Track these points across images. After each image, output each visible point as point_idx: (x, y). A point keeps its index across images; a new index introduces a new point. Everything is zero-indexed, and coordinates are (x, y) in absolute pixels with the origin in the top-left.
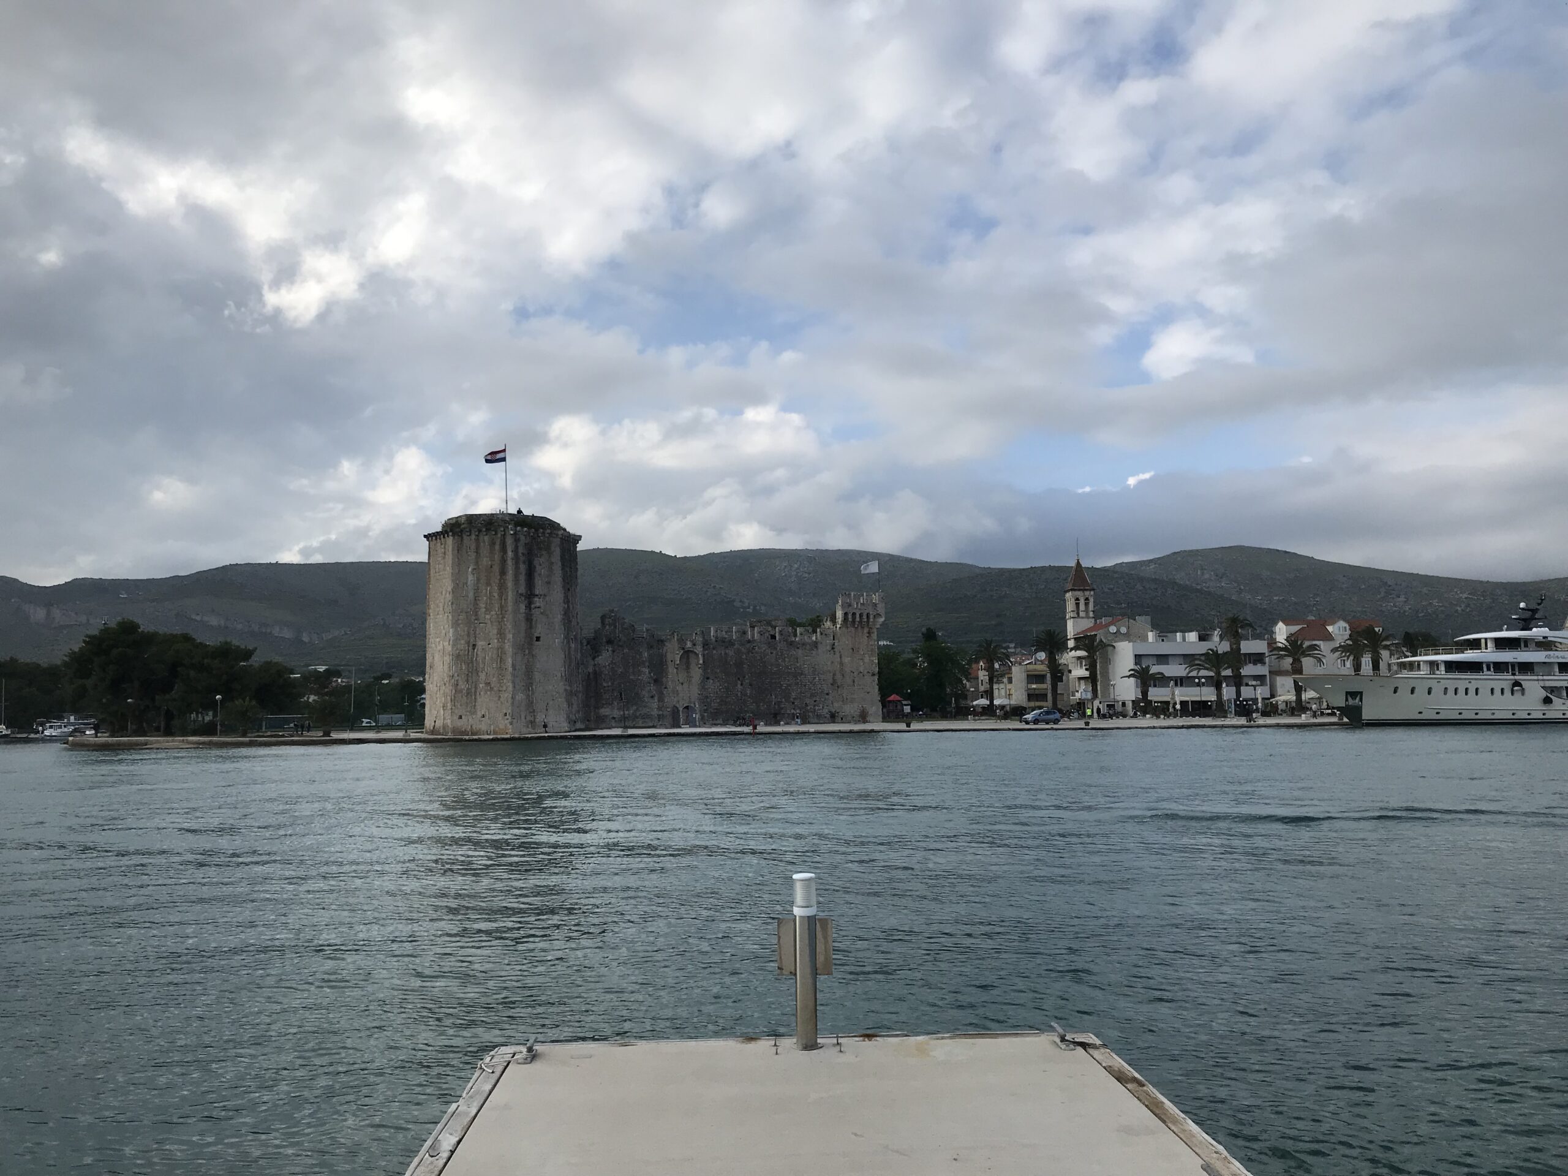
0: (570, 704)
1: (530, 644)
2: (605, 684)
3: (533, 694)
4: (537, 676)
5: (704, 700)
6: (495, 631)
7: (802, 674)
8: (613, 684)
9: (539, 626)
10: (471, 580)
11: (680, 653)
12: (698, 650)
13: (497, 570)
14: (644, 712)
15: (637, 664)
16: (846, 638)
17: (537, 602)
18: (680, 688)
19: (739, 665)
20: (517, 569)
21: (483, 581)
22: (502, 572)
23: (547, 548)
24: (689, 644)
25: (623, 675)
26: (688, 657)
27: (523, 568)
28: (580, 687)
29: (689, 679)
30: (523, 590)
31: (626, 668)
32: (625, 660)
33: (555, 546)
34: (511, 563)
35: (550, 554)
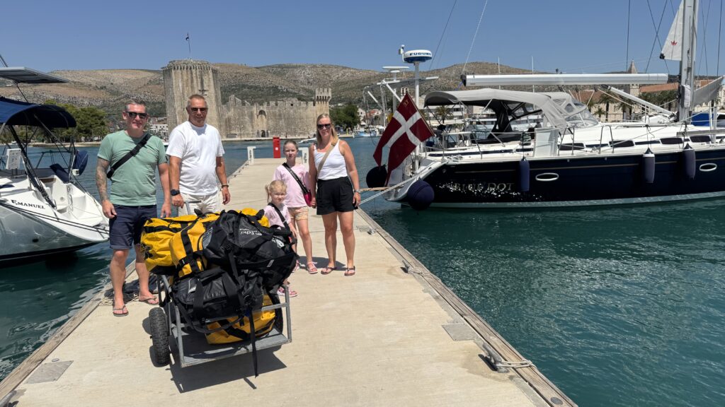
2: (232, 123)
5: (268, 128)
7: (303, 118)
8: (235, 122)
10: (180, 85)
11: (258, 111)
12: (265, 110)
13: (190, 81)
14: (247, 132)
15: (243, 115)
16: (318, 105)
17: (206, 93)
18: (259, 124)
19: (280, 115)
20: (197, 80)
21: (185, 85)
22: (192, 82)
23: (208, 73)
24: (261, 108)
25: (239, 119)
26: (262, 112)
27: (199, 80)
28: (223, 124)
29: (262, 120)
30: (200, 88)
31: (239, 116)
32: (239, 114)
33: (210, 72)
34: (194, 79)
35: (209, 75)
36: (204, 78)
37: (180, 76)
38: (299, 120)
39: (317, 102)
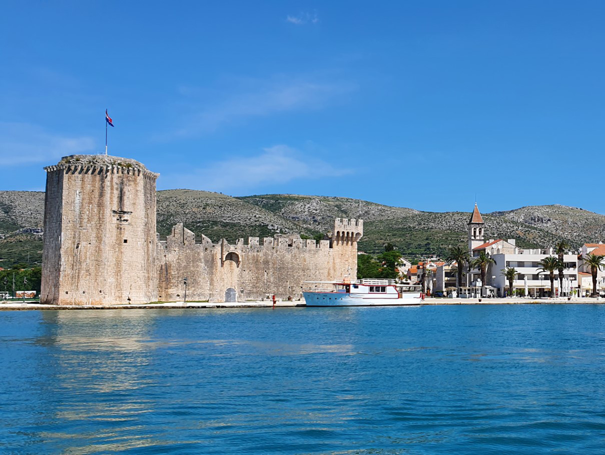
0: (148, 286)
1: (120, 244)
2: (173, 273)
3: (121, 278)
4: (124, 266)
5: (242, 284)
6: (94, 235)
7: (308, 269)
8: (178, 273)
9: (126, 232)
10: (78, 199)
11: (226, 254)
12: (239, 252)
13: (97, 194)
14: (199, 291)
15: (196, 260)
16: (338, 247)
17: (126, 217)
18: (225, 277)
19: (266, 262)
20: (112, 193)
21: (86, 201)
22: (101, 195)
23: (135, 180)
24: (232, 248)
25: (186, 267)
26: (232, 256)
27: (116, 193)
28: (155, 275)
29: (232, 271)
30: (115, 208)
31: (188, 263)
32: (187, 257)
33: (140, 179)
34: (108, 190)
35: (136, 184)
36: (126, 189)
37: (80, 183)
38: (301, 273)
39: (335, 242)
